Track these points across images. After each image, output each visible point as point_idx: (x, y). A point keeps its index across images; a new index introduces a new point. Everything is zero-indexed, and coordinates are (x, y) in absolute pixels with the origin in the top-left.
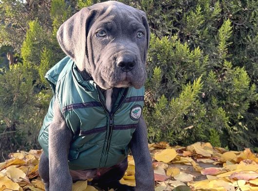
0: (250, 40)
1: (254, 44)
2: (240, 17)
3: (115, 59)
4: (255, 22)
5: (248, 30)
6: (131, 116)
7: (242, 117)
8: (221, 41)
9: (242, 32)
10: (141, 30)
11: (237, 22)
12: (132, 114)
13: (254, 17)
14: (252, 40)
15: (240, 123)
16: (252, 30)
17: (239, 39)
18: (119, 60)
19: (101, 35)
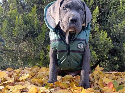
0: (109, 18)
1: (111, 19)
2: (104, 6)
3: (69, 18)
4: (111, 8)
5: (108, 12)
6: (77, 47)
7: (107, 57)
8: (94, 17)
9: (105, 14)
10: (82, 8)
11: (103, 9)
12: (78, 46)
13: (111, 6)
14: (110, 18)
15: (106, 61)
16: (110, 12)
17: (104, 17)
18: (71, 19)
19: (65, 9)
